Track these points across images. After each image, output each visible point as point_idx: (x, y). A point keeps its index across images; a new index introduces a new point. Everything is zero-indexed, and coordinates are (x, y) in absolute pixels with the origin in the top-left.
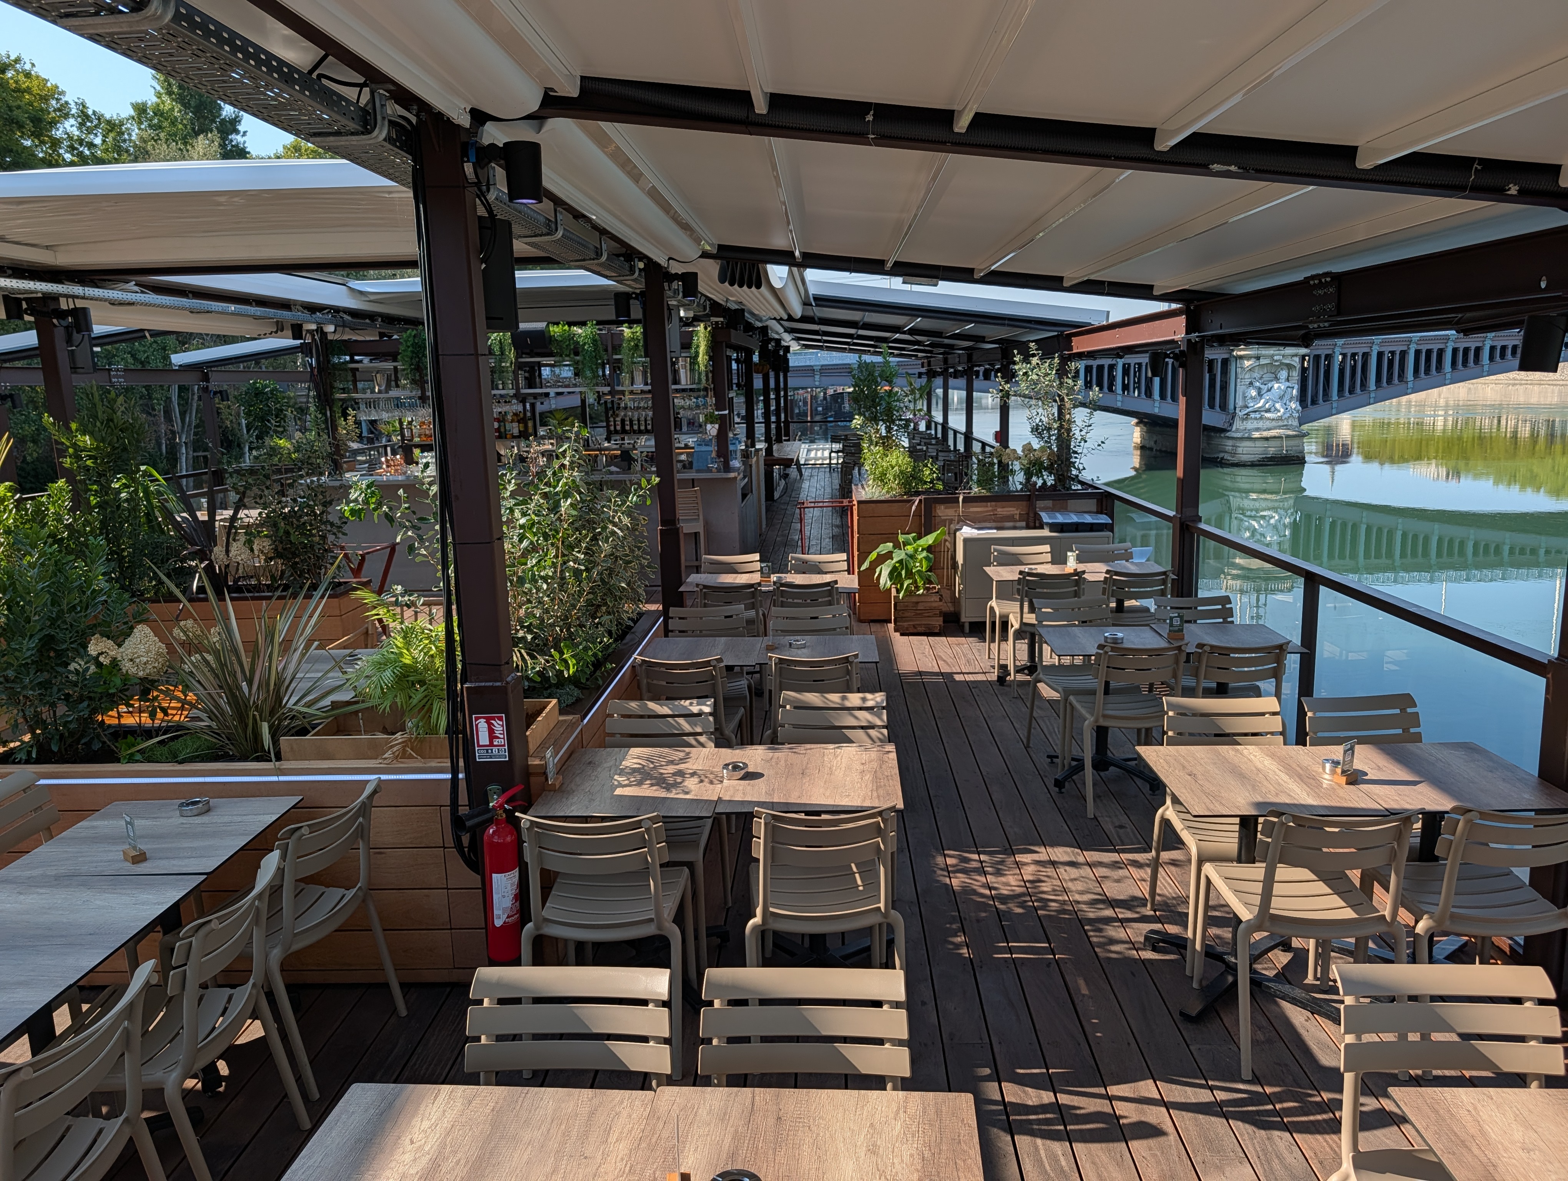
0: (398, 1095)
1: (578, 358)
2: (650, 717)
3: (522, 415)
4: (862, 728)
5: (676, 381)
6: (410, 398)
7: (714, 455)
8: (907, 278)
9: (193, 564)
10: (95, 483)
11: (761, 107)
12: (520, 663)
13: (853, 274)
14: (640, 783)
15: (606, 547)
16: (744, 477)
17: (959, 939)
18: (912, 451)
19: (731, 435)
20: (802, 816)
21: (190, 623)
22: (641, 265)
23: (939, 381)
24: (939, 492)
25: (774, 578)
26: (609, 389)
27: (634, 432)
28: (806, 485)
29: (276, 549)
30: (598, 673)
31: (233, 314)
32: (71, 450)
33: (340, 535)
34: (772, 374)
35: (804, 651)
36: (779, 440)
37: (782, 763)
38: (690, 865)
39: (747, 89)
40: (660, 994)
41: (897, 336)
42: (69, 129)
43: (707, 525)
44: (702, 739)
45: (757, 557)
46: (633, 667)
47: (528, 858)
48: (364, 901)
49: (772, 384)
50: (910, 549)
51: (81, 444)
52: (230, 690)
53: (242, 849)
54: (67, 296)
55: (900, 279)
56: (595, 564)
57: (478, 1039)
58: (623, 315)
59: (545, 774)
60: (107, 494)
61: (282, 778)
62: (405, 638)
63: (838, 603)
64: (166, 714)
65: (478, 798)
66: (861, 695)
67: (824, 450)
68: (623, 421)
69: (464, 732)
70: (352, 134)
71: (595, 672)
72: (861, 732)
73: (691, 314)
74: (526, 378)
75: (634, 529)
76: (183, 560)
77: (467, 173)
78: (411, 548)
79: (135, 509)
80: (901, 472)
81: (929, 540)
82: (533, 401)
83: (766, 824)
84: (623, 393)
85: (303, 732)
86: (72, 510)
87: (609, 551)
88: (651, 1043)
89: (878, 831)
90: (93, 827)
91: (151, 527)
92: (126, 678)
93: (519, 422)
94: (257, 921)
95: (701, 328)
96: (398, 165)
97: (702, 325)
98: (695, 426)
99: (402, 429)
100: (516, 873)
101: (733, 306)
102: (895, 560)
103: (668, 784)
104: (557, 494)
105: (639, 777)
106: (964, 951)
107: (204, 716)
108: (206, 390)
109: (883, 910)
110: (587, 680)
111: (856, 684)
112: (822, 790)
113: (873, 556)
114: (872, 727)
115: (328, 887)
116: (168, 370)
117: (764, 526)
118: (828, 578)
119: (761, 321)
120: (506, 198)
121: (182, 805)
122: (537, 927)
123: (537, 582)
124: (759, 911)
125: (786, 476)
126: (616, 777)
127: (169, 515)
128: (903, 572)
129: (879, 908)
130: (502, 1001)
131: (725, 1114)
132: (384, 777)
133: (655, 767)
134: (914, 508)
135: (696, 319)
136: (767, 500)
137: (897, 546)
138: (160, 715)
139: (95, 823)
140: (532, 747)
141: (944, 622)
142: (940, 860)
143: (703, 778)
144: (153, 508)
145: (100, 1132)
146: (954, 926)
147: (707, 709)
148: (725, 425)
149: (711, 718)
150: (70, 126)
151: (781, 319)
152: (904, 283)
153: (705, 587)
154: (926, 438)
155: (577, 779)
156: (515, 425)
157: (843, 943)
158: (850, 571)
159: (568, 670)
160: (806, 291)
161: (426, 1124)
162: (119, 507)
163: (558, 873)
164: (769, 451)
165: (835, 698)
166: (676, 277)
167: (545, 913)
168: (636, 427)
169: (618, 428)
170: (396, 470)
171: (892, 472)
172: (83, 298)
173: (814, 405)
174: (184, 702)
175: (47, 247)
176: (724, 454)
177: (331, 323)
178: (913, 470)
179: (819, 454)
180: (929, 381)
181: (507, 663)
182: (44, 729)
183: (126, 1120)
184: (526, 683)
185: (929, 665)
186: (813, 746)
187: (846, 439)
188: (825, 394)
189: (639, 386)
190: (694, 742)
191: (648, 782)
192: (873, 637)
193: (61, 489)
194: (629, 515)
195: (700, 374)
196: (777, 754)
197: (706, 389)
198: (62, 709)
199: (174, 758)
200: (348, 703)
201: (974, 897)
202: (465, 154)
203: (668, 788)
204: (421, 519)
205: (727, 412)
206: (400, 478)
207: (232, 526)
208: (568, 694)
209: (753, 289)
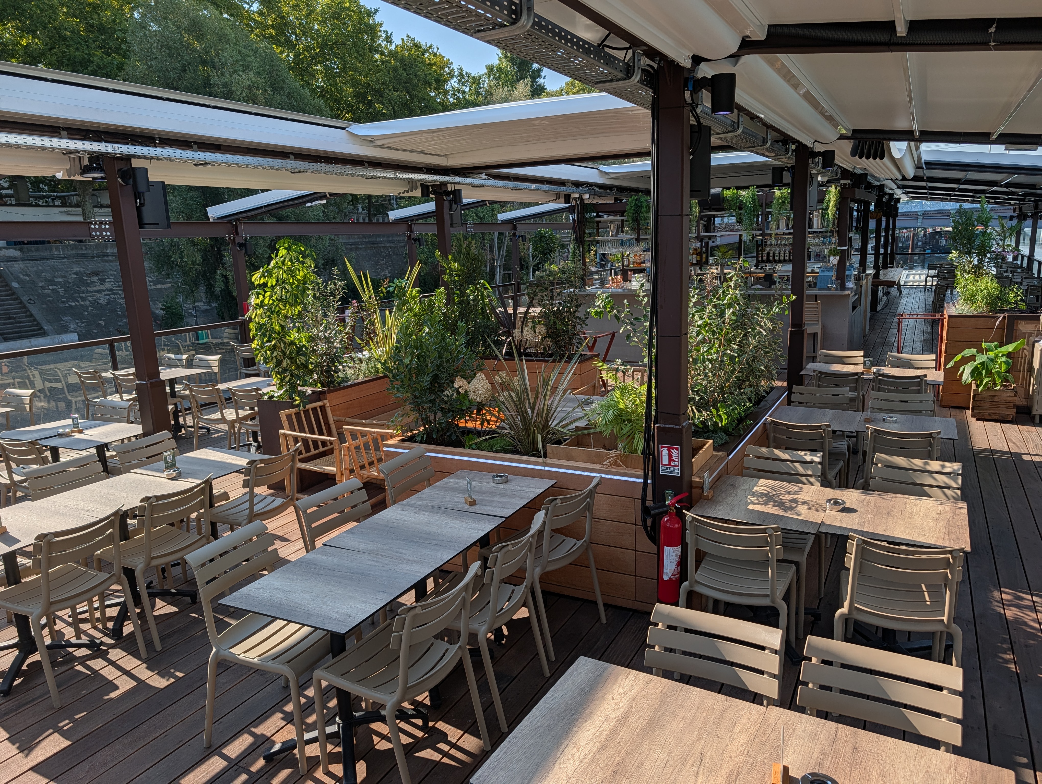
0: (606, 669)
1: (741, 211)
2: (773, 459)
3: (699, 250)
4: (938, 487)
5: (811, 227)
6: (630, 239)
7: (834, 278)
8: (1010, 146)
9: (504, 338)
10: (459, 289)
11: (901, 30)
12: (691, 415)
13: (962, 145)
14: (766, 504)
15: (753, 342)
16: (855, 294)
17: (1008, 656)
18: (999, 277)
19: (848, 264)
20: (885, 544)
21: (504, 373)
22: (793, 147)
23: (1029, 222)
24: (1022, 311)
25: (874, 369)
26: (761, 232)
27: (776, 261)
28: (904, 301)
29: (548, 332)
30: (741, 426)
31: (534, 190)
32: (448, 271)
33: (584, 325)
34: (884, 219)
35: (895, 425)
36: (885, 267)
37: (872, 504)
38: (797, 564)
39: (892, 19)
40: (774, 644)
41: (994, 188)
42: (453, 84)
43: (824, 328)
44: (812, 479)
45: (861, 353)
46: (764, 424)
47: (688, 540)
48: (586, 549)
49: (883, 225)
50: (991, 354)
51: (453, 267)
52: (523, 414)
53: (524, 506)
54: (451, 183)
55: (1004, 147)
56: (744, 352)
57: (653, 647)
58: (777, 181)
59: (702, 488)
60: (463, 296)
61: (547, 468)
62: (621, 392)
63: (926, 392)
64: (489, 424)
65: (659, 497)
66: (941, 463)
67: (921, 274)
68: (768, 254)
69: (653, 455)
70: (619, 80)
71: (738, 425)
72: (938, 490)
73: (826, 179)
74: (705, 225)
75: (774, 330)
76: (498, 336)
77: (686, 97)
78: (629, 337)
79: (476, 305)
80: (989, 294)
81: (1010, 348)
82: (707, 240)
83: (857, 545)
84: (770, 235)
85: (559, 442)
86: (446, 305)
87: (755, 345)
88: (765, 676)
89: (947, 564)
90: (450, 482)
91: (483, 316)
92: (470, 401)
93: (697, 254)
94: (530, 550)
95: (832, 189)
96: (644, 95)
97: (833, 187)
98: (820, 257)
99: (623, 259)
100: (679, 548)
101: (859, 172)
102: (977, 362)
103: (786, 507)
104: (723, 305)
105: (765, 499)
106: (1012, 666)
107: (507, 427)
108: (514, 235)
109: (946, 622)
110: (733, 430)
111: (936, 454)
112: (902, 528)
113: (959, 357)
114: (948, 488)
115: (567, 536)
116: (495, 223)
117: (867, 330)
118: (918, 373)
119: (879, 180)
120: (710, 111)
121: (494, 476)
122: (691, 585)
123: (705, 362)
124: (846, 604)
125: (888, 294)
126: (749, 497)
127: (493, 309)
128: (984, 372)
129: (943, 620)
130: (669, 627)
131: (815, 735)
132: (604, 476)
133: (777, 494)
134: (998, 322)
135: (830, 182)
136: (871, 311)
137: (980, 351)
138: (486, 424)
139: (451, 480)
140: (695, 469)
141: (1017, 413)
142: (996, 594)
143: (811, 506)
144: (485, 305)
145: (447, 650)
146: (1004, 646)
147: (817, 459)
148: (844, 257)
149: (820, 466)
150: (454, 82)
151: (897, 179)
152: (1006, 149)
153: (820, 372)
154: (1013, 268)
155: (723, 494)
156: (695, 256)
157: (909, 640)
158: (937, 368)
159: (722, 422)
160: (919, 157)
161: (621, 691)
162: (469, 303)
163: (706, 553)
164: (876, 276)
165: (918, 463)
166: (819, 154)
167: (697, 577)
168: (777, 258)
169: (765, 258)
170: (617, 285)
171: (981, 294)
172: (459, 184)
173: (916, 241)
174: (498, 418)
175: (444, 156)
176: (841, 277)
177: (587, 193)
178: (1000, 293)
179: (917, 278)
180: (1020, 222)
181: (684, 414)
182: (430, 426)
183: (460, 647)
184: (693, 428)
185: (999, 444)
186: (897, 495)
187: (941, 266)
188: (925, 232)
189: (783, 229)
190: (805, 481)
191: (771, 503)
192: (953, 420)
193: (441, 293)
194: (771, 320)
195: (828, 221)
196: (868, 498)
197: (832, 232)
198: (439, 415)
199: (491, 449)
200: (585, 428)
201: (1024, 627)
202: (686, 85)
203: (786, 509)
204: (636, 319)
205: (846, 248)
206: (619, 290)
207: (525, 317)
208: (720, 438)
209: (878, 160)
